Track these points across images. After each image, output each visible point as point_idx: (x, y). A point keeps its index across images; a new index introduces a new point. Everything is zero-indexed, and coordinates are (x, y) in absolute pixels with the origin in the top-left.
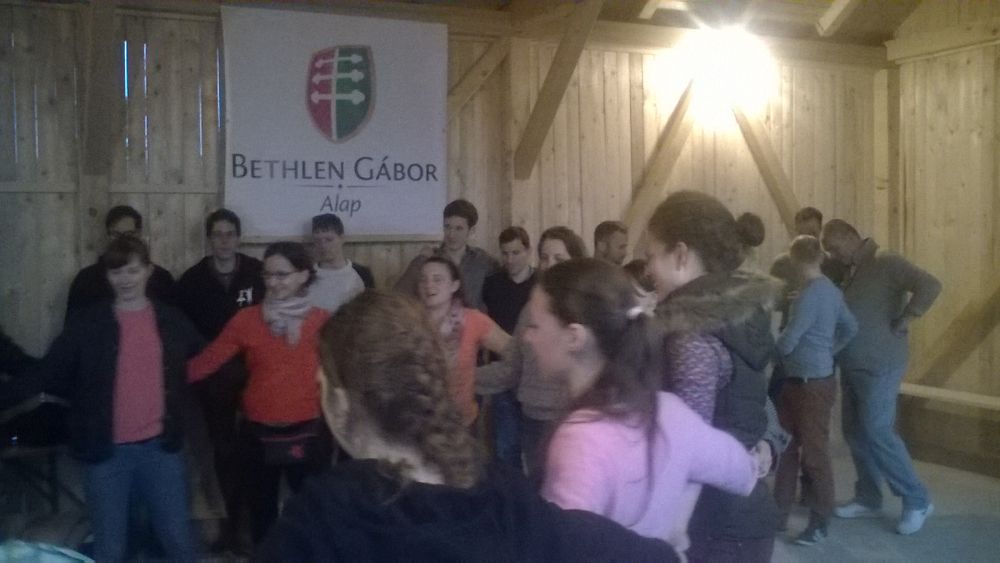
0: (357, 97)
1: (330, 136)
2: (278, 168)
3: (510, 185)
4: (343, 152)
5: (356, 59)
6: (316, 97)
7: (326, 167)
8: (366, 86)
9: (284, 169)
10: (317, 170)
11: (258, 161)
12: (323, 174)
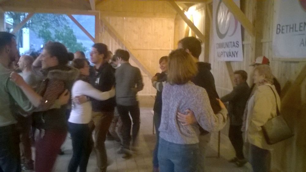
2: (288, 27)
7: (303, 25)
10: (300, 27)
11: (284, 26)
12: (302, 29)
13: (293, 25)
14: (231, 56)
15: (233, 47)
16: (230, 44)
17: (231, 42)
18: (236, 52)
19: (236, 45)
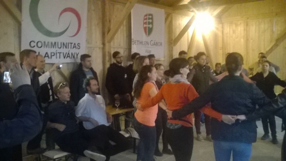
0: (151, 26)
1: (147, 35)
2: (139, 42)
3: (172, 48)
4: (148, 39)
5: (150, 17)
6: (145, 26)
7: (146, 42)
8: (152, 23)
9: (140, 43)
10: (145, 43)
14: (69, 57)
15: (73, 48)
16: (70, 45)
17: (71, 43)
18: (76, 53)
19: (77, 46)
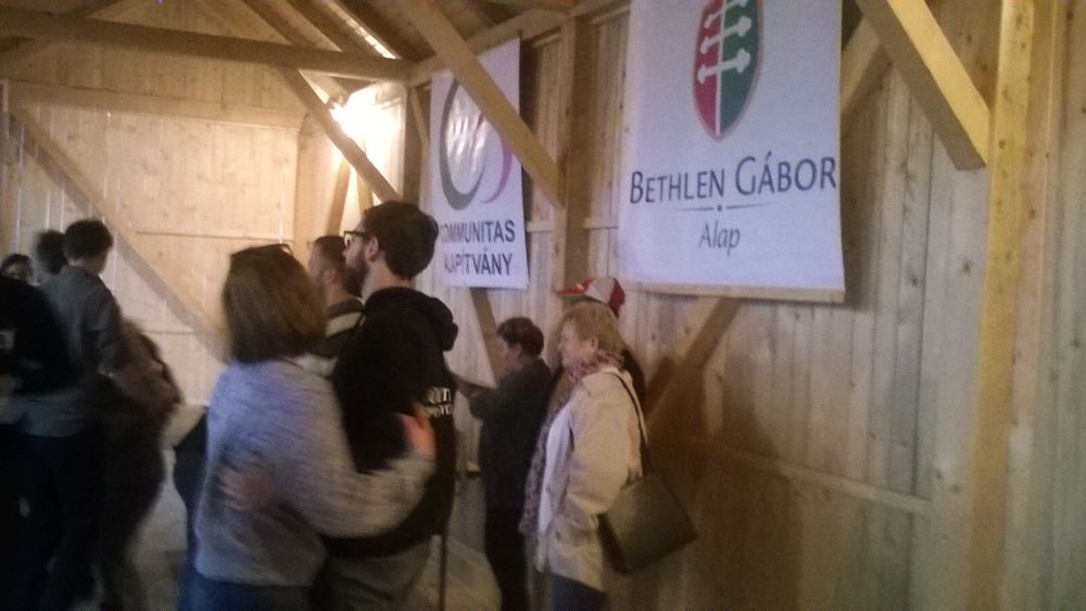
0: (740, 61)
1: (713, 128)
2: (666, 184)
6: (704, 73)
7: (706, 179)
8: (753, 40)
9: (671, 187)
10: (700, 185)
11: (653, 179)
12: (704, 190)
13: (680, 177)
14: (488, 268)
15: (495, 240)
16: (486, 228)
17: (489, 223)
18: (504, 256)
19: (505, 232)
